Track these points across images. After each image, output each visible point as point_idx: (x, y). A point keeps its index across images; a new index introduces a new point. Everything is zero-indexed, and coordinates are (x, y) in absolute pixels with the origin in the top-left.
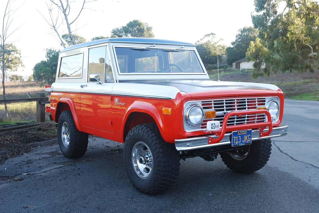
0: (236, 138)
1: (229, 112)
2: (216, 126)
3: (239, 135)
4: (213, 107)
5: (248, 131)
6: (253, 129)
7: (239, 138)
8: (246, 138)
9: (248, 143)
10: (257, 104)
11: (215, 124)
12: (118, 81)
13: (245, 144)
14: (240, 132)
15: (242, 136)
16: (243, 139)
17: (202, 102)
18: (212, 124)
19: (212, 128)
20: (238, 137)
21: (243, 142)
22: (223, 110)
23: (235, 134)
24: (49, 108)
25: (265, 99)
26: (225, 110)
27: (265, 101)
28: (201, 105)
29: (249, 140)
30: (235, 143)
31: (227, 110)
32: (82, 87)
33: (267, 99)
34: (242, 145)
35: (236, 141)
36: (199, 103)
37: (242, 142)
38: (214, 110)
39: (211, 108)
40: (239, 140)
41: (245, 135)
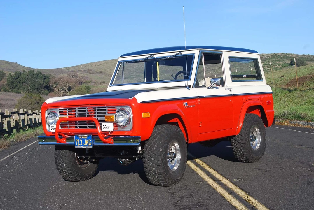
0: (78, 141)
3: (81, 139)
5: (88, 136)
7: (80, 142)
8: (87, 142)
11: (54, 127)
13: (86, 147)
15: (84, 140)
16: (84, 142)
17: (60, 109)
20: (79, 140)
21: (84, 145)
23: (77, 137)
25: (116, 107)
28: (58, 112)
29: (90, 144)
34: (83, 147)
35: (78, 144)
38: (68, 116)
40: (80, 143)
41: (86, 139)
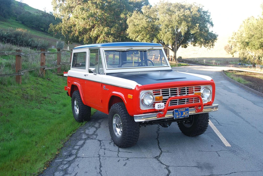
0: (177, 114)
1: (172, 96)
2: (161, 106)
3: (179, 112)
4: (161, 94)
5: (186, 109)
6: (190, 107)
7: (179, 114)
8: (185, 113)
9: (186, 117)
10: (194, 91)
11: (160, 105)
12: (106, 74)
13: (184, 117)
14: (180, 110)
15: (182, 113)
17: (153, 91)
18: (158, 105)
19: (158, 108)
22: (169, 95)
23: (176, 111)
24: (67, 87)
25: (200, 87)
26: (170, 95)
27: (200, 88)
28: (152, 92)
29: (187, 114)
30: (177, 117)
31: (171, 95)
32: (85, 75)
33: (202, 87)
34: (181, 118)
35: (177, 116)
36: (151, 91)
37: (181, 116)
38: (162, 95)
39: (160, 94)
40: (179, 115)
41: (184, 111)
